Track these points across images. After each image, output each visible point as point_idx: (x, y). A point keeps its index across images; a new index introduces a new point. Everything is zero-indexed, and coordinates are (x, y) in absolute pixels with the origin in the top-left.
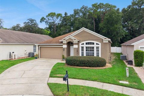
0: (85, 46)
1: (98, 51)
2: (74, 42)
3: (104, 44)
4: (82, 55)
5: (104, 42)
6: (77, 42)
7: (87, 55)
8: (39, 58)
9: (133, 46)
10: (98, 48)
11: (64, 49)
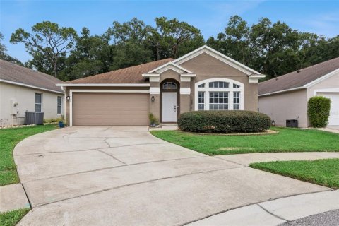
0: (207, 90)
1: (236, 101)
2: (182, 80)
5: (250, 81)
6: (189, 80)
8: (68, 125)
9: (305, 89)
10: (236, 94)
11: (153, 97)
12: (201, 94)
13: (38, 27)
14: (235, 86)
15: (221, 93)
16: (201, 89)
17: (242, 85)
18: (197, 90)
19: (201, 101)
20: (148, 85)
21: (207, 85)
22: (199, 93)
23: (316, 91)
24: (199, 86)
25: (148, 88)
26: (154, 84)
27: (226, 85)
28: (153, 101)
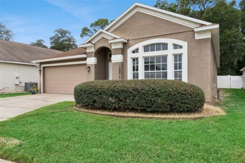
0: (141, 55)
1: (178, 66)
2: (113, 47)
3: (195, 45)
5: (197, 37)
6: (120, 46)
8: (40, 93)
10: (178, 57)
11: (89, 68)
15: (158, 58)
16: (135, 55)
17: (185, 44)
19: (135, 69)
21: (141, 50)
22: (134, 59)
25: (85, 59)
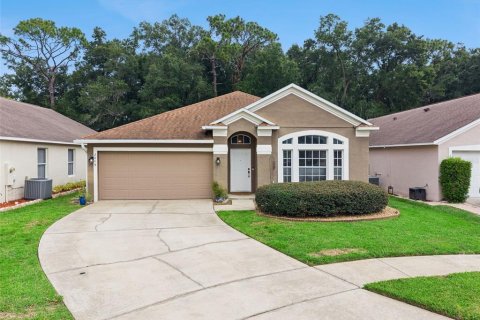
2: (260, 134)
4: (285, 178)
5: (358, 135)
6: (270, 134)
7: (302, 179)
9: (437, 146)
10: (338, 154)
11: (218, 159)
12: (287, 154)
13: (22, 28)
14: (335, 141)
15: (316, 153)
16: (287, 147)
17: (346, 140)
18: (281, 147)
19: (287, 163)
20: (211, 141)
21: (295, 141)
22: (285, 152)
23: (451, 149)
24: (284, 142)
25: (211, 145)
26: (219, 140)
27: (323, 140)
28: (218, 164)
